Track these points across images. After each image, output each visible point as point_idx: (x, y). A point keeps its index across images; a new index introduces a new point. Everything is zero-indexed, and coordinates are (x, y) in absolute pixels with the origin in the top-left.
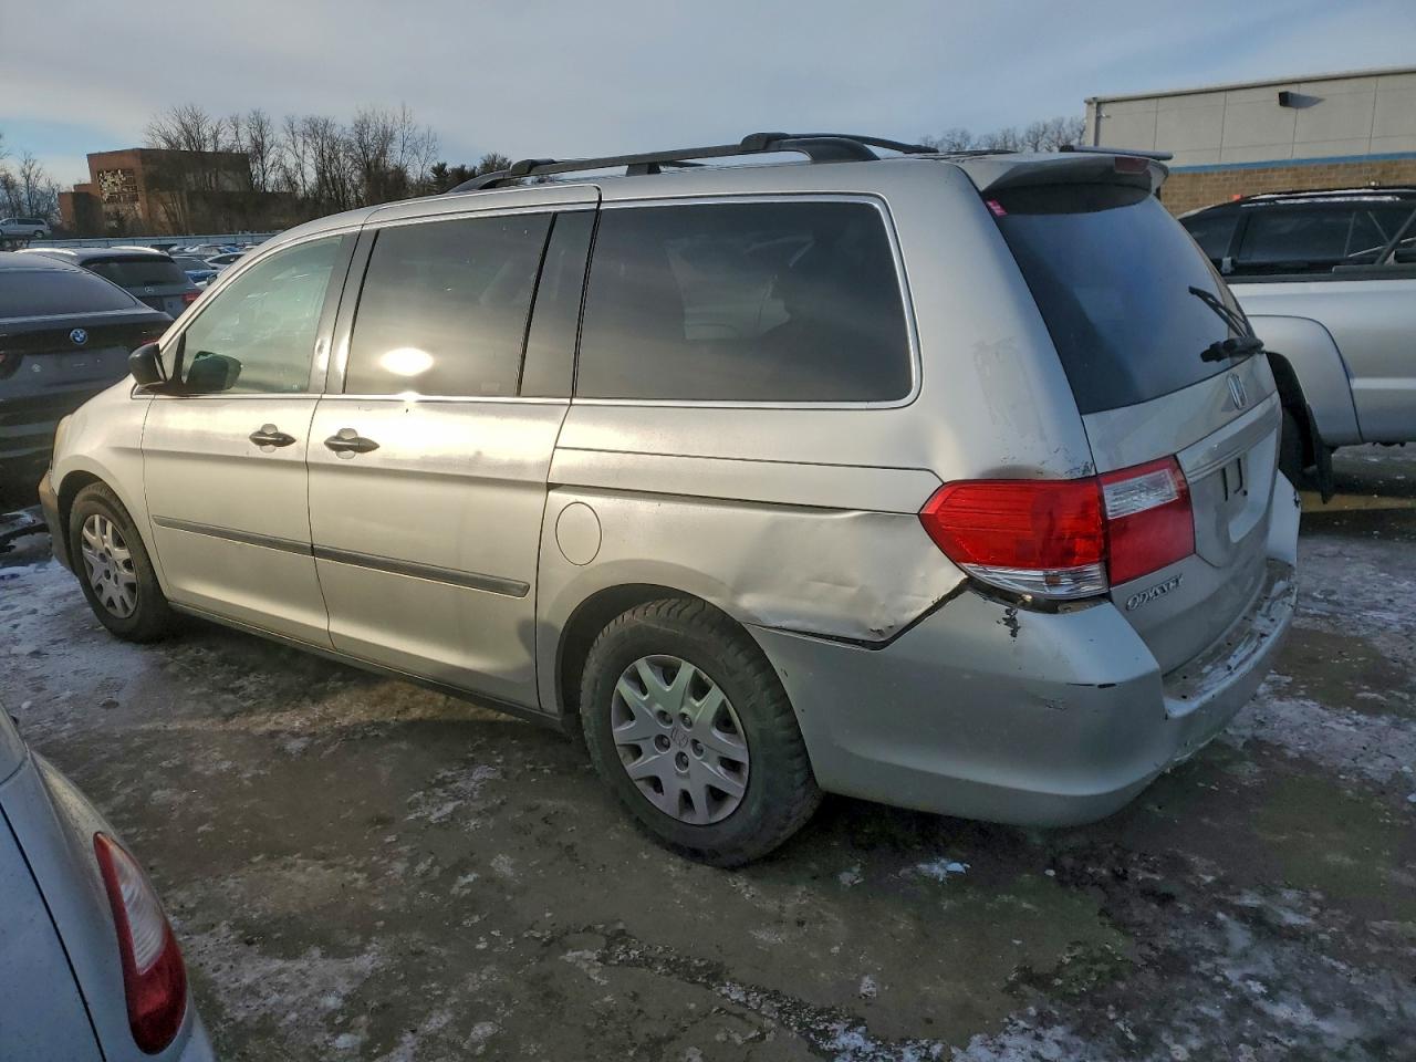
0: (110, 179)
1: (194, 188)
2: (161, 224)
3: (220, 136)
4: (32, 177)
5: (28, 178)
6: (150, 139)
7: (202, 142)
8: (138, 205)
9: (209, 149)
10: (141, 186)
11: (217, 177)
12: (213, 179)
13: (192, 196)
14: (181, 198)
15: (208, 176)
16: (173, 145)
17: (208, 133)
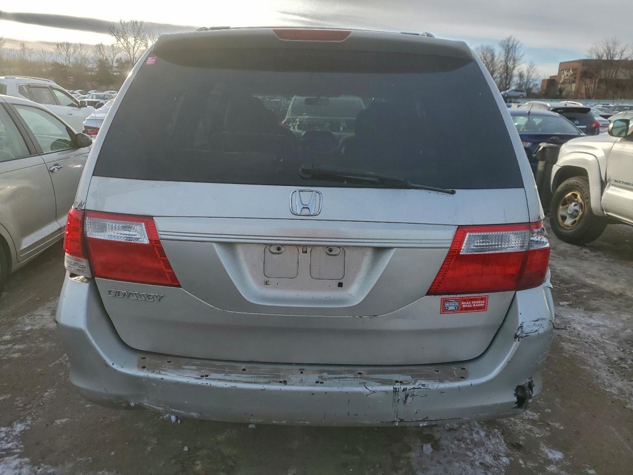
0: (566, 73)
1: (603, 77)
2: (581, 94)
3: (624, 52)
4: (531, 72)
5: (529, 72)
6: (589, 54)
7: (614, 56)
8: (574, 85)
9: (617, 58)
10: (578, 76)
11: (616, 73)
12: (614, 73)
13: (601, 81)
14: (595, 82)
15: (612, 71)
16: (599, 57)
17: (618, 50)
